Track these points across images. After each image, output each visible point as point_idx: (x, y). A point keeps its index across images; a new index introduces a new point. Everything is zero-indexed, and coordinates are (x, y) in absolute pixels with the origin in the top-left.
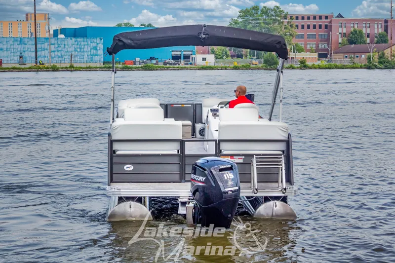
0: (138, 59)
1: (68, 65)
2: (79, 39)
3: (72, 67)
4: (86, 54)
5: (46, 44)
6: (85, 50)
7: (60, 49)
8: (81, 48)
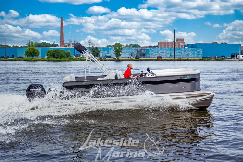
0: (217, 57)
1: (186, 59)
2: (193, 49)
3: (187, 59)
4: (195, 54)
5: (180, 50)
6: (195, 53)
7: (185, 52)
8: (193, 52)
